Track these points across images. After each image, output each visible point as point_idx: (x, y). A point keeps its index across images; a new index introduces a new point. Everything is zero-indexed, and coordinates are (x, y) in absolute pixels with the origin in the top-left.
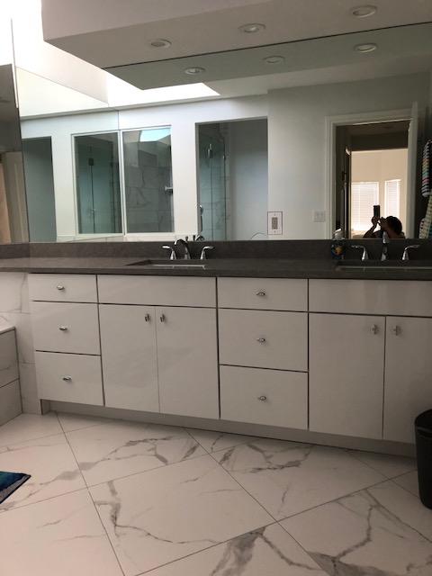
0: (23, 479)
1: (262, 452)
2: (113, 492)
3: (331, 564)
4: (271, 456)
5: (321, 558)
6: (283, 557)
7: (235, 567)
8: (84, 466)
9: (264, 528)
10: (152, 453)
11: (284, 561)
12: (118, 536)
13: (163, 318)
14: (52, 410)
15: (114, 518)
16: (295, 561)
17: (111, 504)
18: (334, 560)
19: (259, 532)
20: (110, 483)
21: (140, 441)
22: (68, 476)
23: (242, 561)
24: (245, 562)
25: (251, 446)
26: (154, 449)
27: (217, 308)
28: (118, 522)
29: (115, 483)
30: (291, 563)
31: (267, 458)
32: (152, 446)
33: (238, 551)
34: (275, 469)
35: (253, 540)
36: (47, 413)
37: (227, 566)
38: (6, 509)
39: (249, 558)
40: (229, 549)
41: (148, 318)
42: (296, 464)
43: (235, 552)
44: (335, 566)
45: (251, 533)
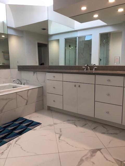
0: (40, 124)
1: (106, 129)
2: (61, 131)
3: (120, 163)
4: (109, 130)
5: (117, 161)
6: (105, 158)
7: (90, 157)
8: (55, 124)
9: (101, 149)
10: (74, 123)
11: (105, 159)
12: (59, 142)
13: (79, 86)
14: (50, 109)
15: (59, 138)
16: (108, 160)
17: (59, 134)
18: (121, 162)
19: (99, 150)
20: (60, 129)
21: (71, 120)
22: (51, 125)
23: (92, 156)
24: (93, 156)
25: (103, 127)
26: (75, 123)
27: (95, 84)
28: (60, 139)
29: (62, 129)
30: (107, 160)
31: (107, 130)
32: (74, 122)
33: (92, 153)
34: (109, 134)
35: (97, 151)
36: (49, 110)
37: (87, 156)
38: (34, 130)
39: (95, 156)
40: (89, 152)
41: (75, 86)
42: (116, 134)
43: (90, 153)
44: (121, 163)
45: (97, 149)
